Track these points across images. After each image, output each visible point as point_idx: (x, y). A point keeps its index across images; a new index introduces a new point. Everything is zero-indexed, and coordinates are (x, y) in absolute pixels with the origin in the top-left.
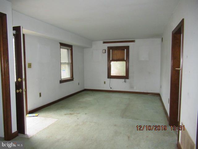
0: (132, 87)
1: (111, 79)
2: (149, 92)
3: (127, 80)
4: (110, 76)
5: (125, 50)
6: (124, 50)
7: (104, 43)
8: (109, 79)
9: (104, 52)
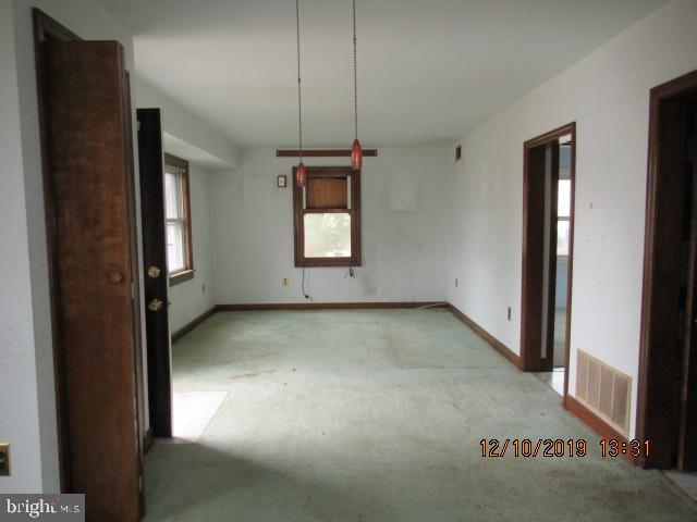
0: (371, 291)
1: (307, 269)
2: (419, 301)
3: (356, 269)
4: (301, 261)
5: (349, 178)
6: (346, 178)
7: (282, 154)
8: (301, 269)
9: (282, 184)
